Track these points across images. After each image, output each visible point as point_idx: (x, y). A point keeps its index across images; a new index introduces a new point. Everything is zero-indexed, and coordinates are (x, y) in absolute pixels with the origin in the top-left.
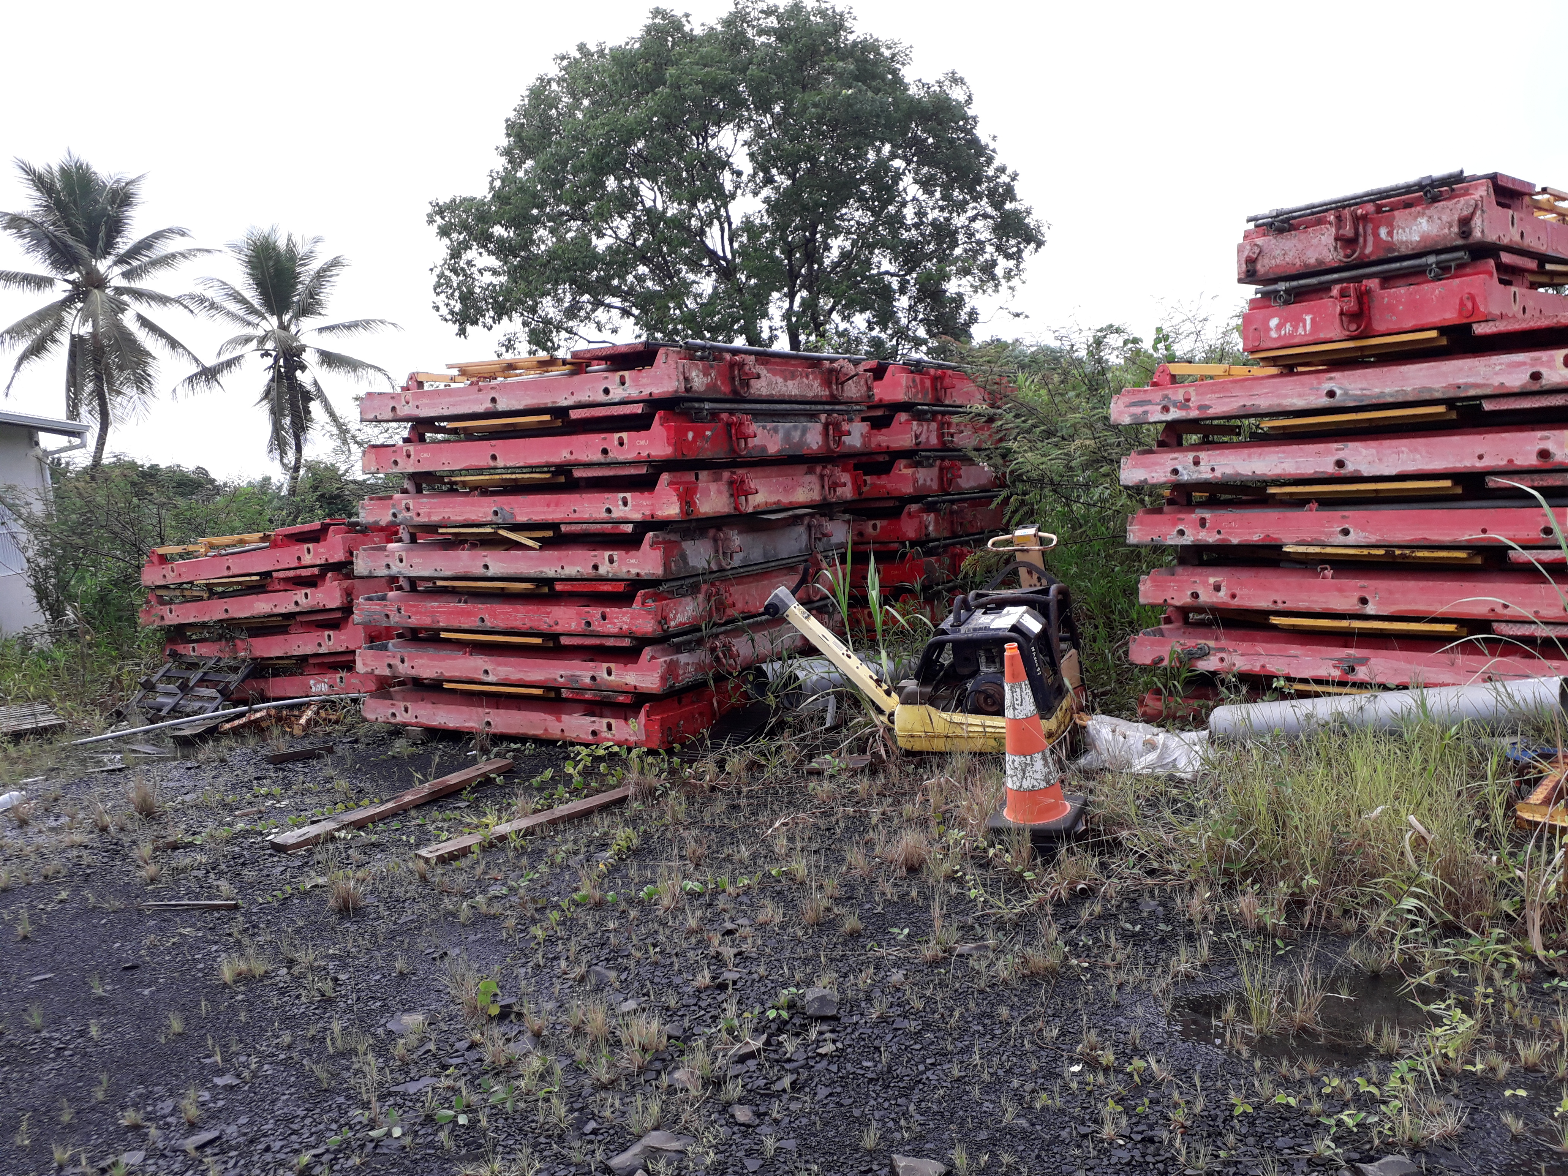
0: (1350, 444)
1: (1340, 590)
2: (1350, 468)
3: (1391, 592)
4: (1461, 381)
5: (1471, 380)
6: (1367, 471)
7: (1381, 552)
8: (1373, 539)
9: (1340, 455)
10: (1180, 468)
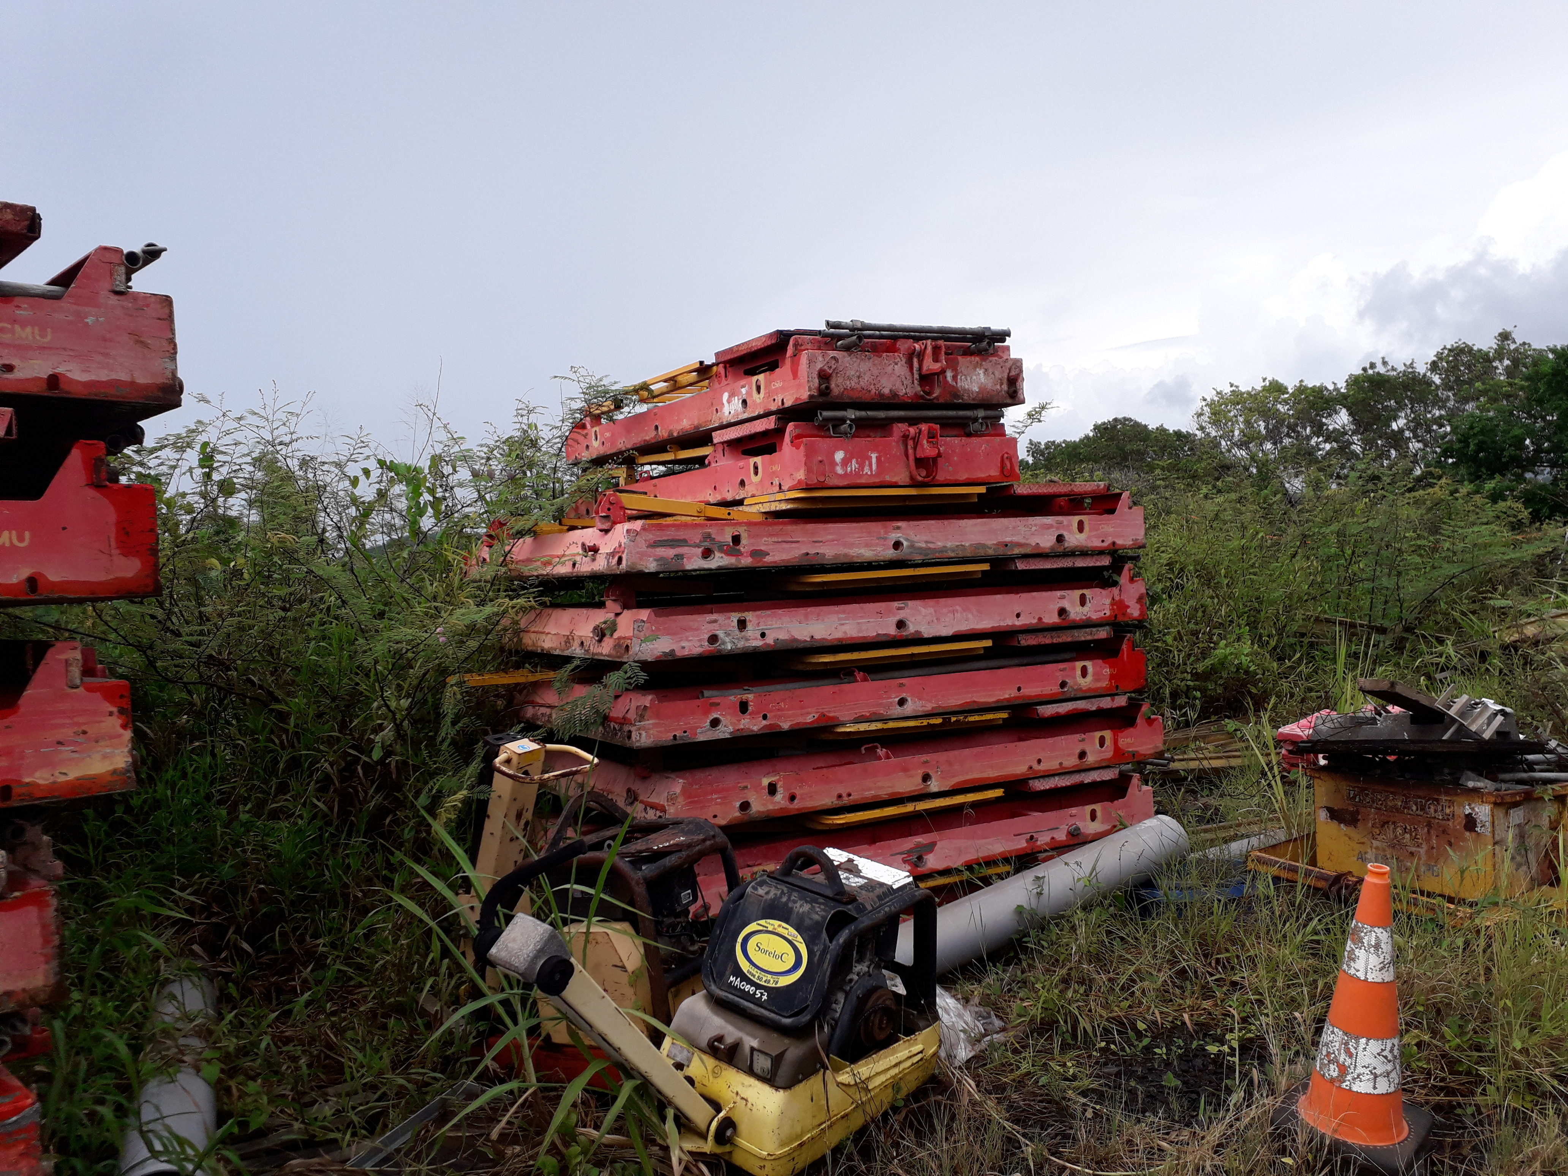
0: (910, 603)
1: (905, 770)
2: (912, 628)
3: (950, 763)
4: (1008, 539)
5: (1015, 539)
6: (928, 632)
7: (939, 721)
8: (929, 707)
9: (901, 615)
10: (721, 634)
